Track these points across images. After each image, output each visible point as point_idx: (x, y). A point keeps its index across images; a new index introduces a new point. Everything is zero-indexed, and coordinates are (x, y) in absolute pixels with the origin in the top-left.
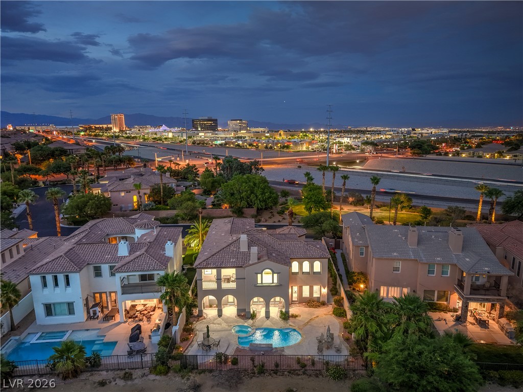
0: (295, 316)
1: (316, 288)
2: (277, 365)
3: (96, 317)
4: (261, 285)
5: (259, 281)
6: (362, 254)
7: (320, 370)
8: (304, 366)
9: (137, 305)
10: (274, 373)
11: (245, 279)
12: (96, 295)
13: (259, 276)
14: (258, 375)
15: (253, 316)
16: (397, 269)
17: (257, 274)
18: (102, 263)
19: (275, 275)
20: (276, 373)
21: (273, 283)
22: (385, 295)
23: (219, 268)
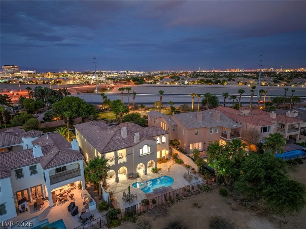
0: (160, 169)
1: (163, 151)
2: (177, 195)
3: (25, 210)
4: (142, 155)
5: (141, 153)
6: (174, 130)
7: (197, 190)
8: (189, 191)
9: (55, 192)
10: (179, 200)
11: (132, 154)
12: (18, 193)
13: (141, 150)
14: (172, 204)
15: (138, 176)
16: (196, 134)
17: (140, 149)
18: (21, 167)
19: (149, 148)
20: (179, 199)
21: (148, 153)
22: (192, 148)
23: (115, 151)
